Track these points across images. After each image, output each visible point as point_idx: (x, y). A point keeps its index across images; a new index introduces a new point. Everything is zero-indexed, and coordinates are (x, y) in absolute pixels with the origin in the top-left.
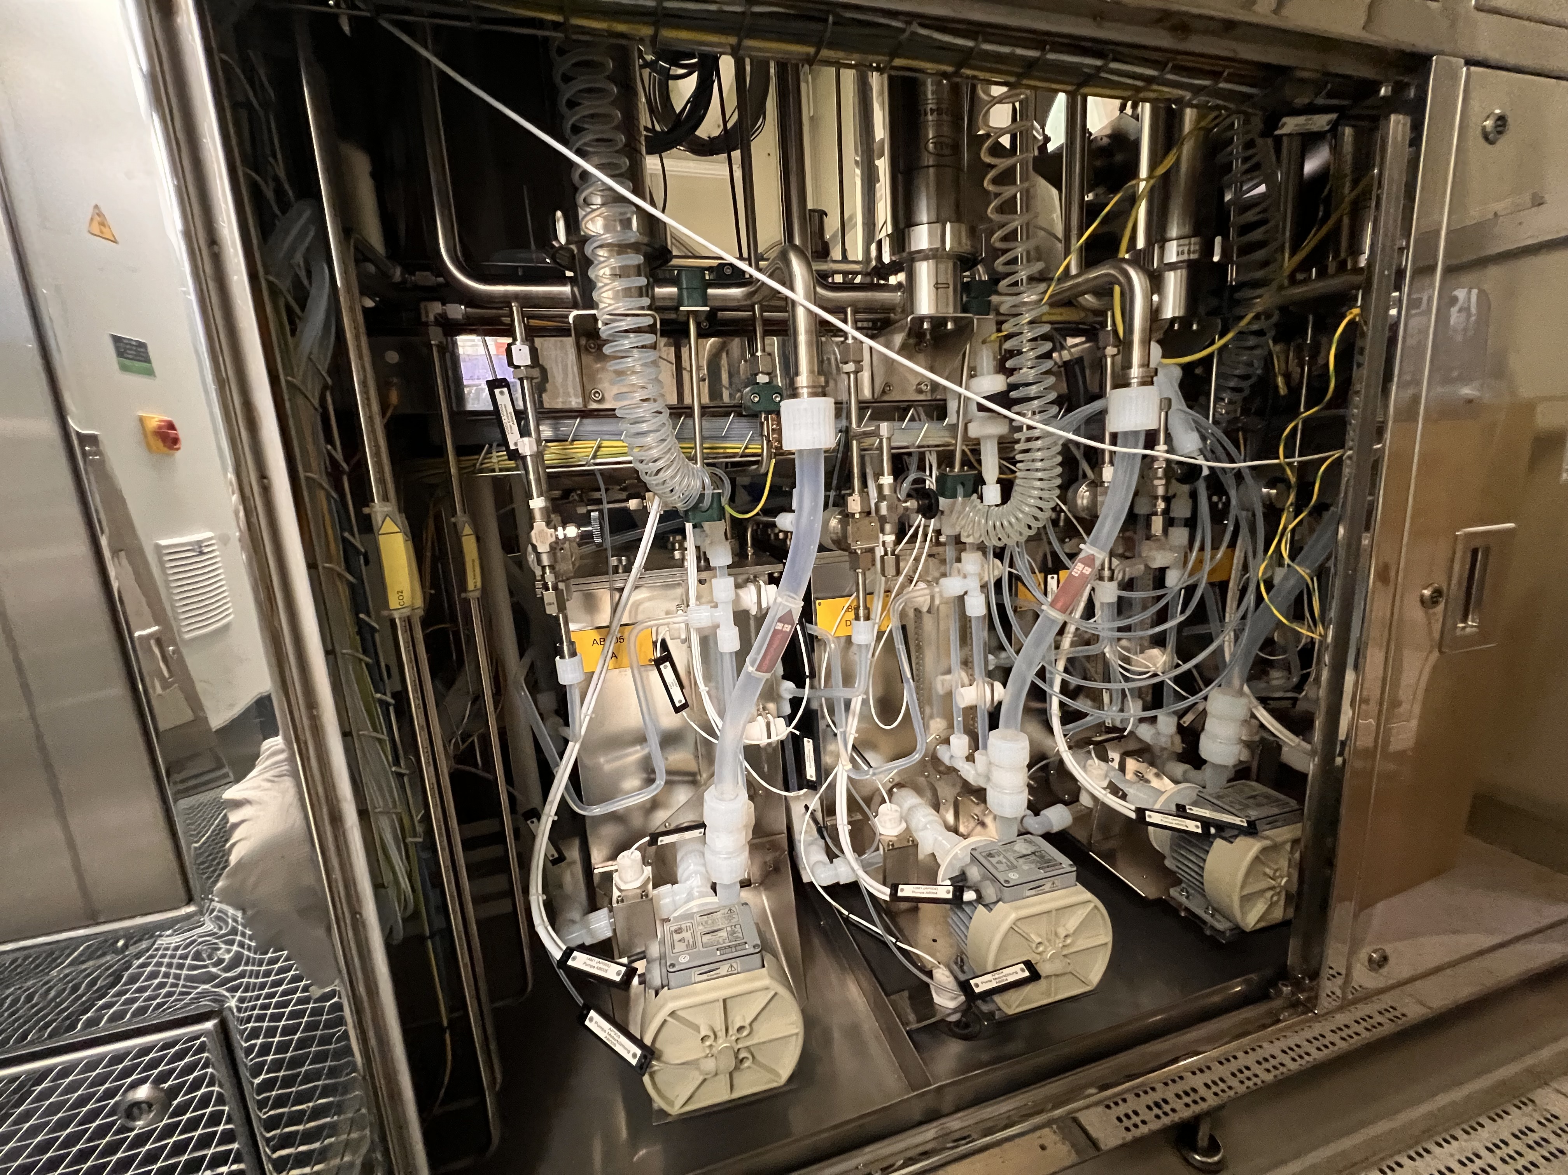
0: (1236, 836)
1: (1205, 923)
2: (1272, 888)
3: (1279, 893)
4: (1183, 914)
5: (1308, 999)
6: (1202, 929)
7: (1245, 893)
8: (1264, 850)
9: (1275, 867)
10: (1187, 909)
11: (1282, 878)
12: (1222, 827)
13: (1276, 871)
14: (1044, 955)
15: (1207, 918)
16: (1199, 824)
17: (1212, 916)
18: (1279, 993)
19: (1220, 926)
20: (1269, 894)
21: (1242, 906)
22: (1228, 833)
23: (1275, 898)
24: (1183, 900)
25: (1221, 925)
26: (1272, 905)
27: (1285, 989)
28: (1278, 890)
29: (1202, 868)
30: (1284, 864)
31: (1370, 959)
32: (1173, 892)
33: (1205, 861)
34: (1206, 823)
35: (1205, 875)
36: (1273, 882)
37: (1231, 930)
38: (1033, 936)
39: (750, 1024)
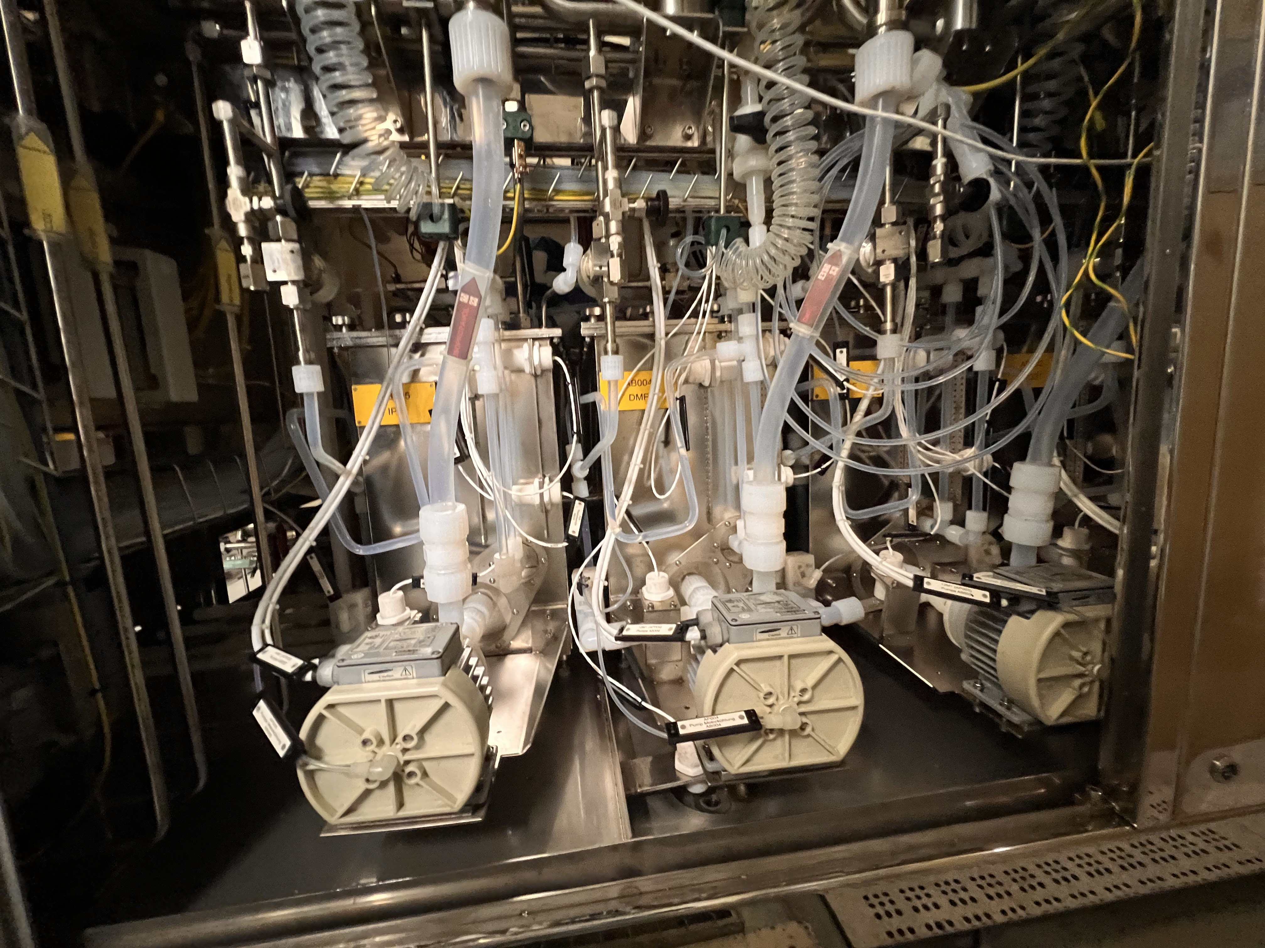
0: (1033, 612)
1: (1000, 716)
2: (1081, 675)
3: (1092, 682)
4: (977, 710)
5: (1125, 810)
6: (997, 726)
7: (1042, 675)
8: (1066, 625)
9: (1084, 649)
10: (983, 705)
11: (1095, 665)
12: (1016, 598)
13: (1086, 654)
14: (775, 708)
15: (1001, 710)
16: (988, 593)
17: (1008, 708)
18: (1087, 797)
19: (1016, 719)
20: (1077, 682)
21: (1041, 697)
22: (1025, 607)
23: (1086, 689)
24: (977, 692)
25: (1017, 717)
26: (1080, 698)
27: (1093, 793)
28: (1087, 679)
29: (995, 651)
30: (1096, 647)
31: (1213, 769)
32: (967, 685)
33: (996, 642)
34: (995, 593)
35: (998, 657)
36: (1082, 669)
37: (1030, 724)
38: (762, 685)
39: (417, 734)
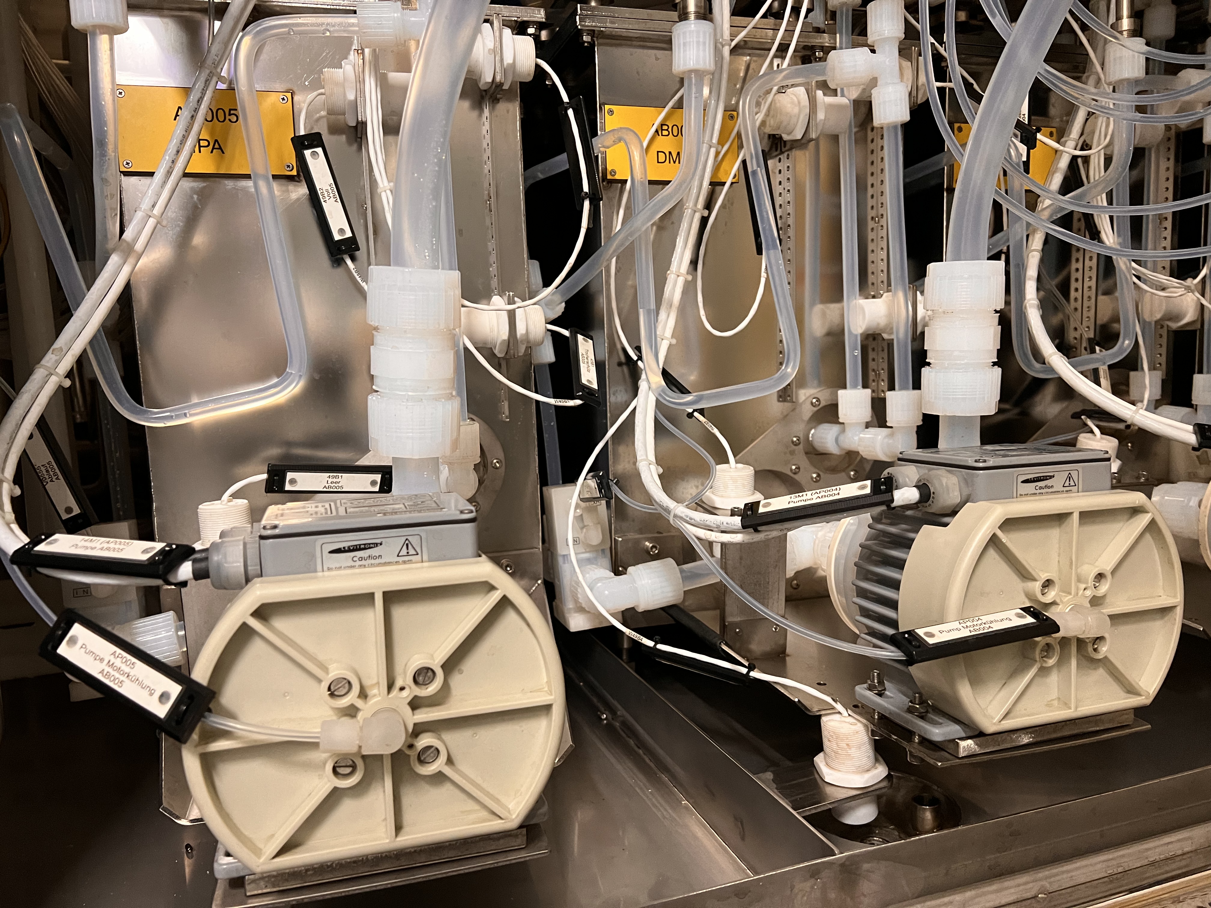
14: (1058, 608)
39: (443, 667)
